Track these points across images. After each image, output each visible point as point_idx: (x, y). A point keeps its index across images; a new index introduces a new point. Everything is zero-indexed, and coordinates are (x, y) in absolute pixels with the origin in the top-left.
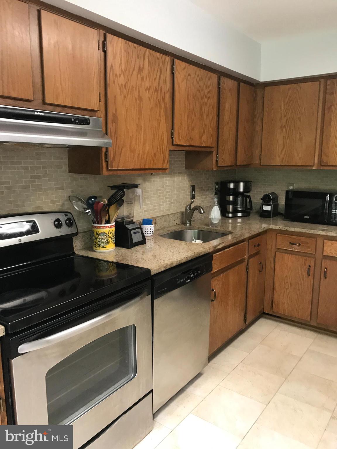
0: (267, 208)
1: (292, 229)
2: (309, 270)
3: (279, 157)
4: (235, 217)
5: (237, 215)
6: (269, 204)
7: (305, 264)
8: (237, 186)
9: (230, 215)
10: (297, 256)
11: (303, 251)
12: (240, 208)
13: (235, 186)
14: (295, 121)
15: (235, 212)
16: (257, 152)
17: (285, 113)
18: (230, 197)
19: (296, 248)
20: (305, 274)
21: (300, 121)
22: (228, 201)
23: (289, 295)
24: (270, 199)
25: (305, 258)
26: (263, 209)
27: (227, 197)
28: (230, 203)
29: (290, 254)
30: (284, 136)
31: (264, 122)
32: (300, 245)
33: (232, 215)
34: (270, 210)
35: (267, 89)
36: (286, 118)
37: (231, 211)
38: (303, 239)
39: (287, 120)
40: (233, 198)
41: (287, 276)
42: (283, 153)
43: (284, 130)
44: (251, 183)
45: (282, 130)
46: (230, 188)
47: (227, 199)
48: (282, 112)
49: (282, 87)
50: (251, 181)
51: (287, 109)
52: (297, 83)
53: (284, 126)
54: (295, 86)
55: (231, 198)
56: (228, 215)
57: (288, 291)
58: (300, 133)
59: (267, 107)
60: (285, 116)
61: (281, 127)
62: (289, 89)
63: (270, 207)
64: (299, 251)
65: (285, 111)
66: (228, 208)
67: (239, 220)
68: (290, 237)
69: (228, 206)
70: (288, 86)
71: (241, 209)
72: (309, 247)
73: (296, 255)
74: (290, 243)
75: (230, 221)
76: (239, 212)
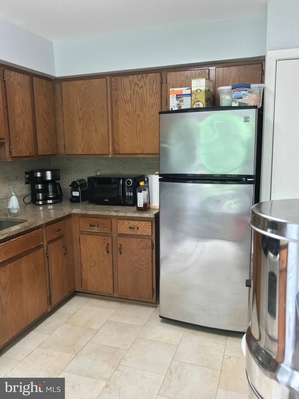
0: (76, 194)
1: (91, 213)
2: (107, 248)
3: (80, 146)
4: (45, 204)
5: (47, 202)
6: (77, 190)
7: (104, 242)
8: (44, 175)
9: (41, 203)
10: (98, 236)
11: (102, 232)
12: (51, 195)
13: (41, 174)
14: (90, 114)
15: (45, 199)
16: (61, 143)
17: (81, 107)
18: (38, 186)
19: (96, 229)
20: (105, 252)
21: (94, 114)
22: (37, 189)
23: (94, 273)
24: (78, 186)
25: (104, 237)
26: (73, 194)
27: (36, 185)
28: (39, 191)
29: (91, 235)
30: (82, 127)
31: (64, 115)
32: (98, 226)
33: (42, 203)
34: (78, 195)
35: (64, 83)
36: (82, 111)
37: (41, 198)
38: (101, 221)
39: (83, 113)
40: (42, 186)
41: (91, 256)
42: (83, 143)
43: (82, 122)
44: (59, 172)
45: (80, 122)
46: (37, 177)
47: (36, 188)
48: (79, 105)
49: (76, 82)
50: (60, 170)
51: (82, 103)
52: (89, 79)
53: (81, 118)
54: (87, 81)
55: (40, 187)
56: (39, 203)
57: (93, 269)
58: (95, 125)
59: (66, 101)
60: (81, 110)
61: (79, 119)
62: (82, 84)
63: (78, 192)
64: (98, 231)
65: (81, 105)
66: (38, 197)
67: (50, 207)
68: (90, 220)
69: (37, 194)
70: (81, 82)
71: (53, 196)
72: (106, 228)
73: (96, 235)
74: (91, 225)
75: (41, 208)
76: (50, 199)
